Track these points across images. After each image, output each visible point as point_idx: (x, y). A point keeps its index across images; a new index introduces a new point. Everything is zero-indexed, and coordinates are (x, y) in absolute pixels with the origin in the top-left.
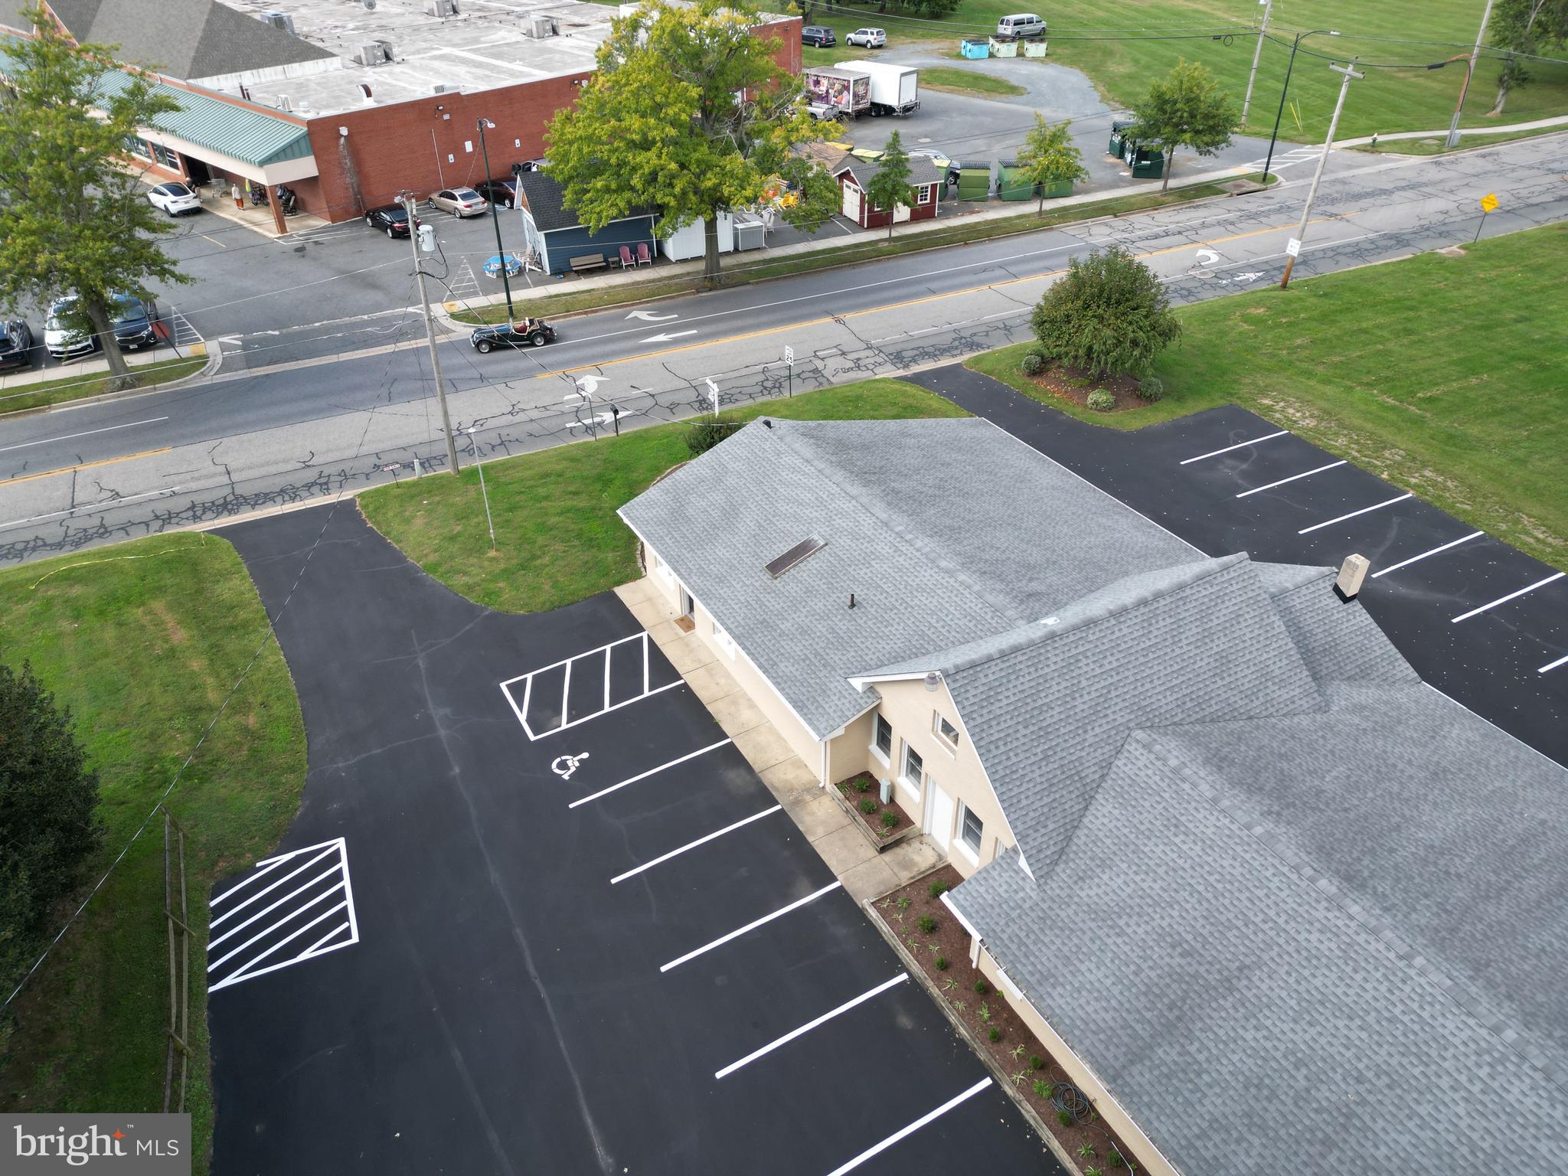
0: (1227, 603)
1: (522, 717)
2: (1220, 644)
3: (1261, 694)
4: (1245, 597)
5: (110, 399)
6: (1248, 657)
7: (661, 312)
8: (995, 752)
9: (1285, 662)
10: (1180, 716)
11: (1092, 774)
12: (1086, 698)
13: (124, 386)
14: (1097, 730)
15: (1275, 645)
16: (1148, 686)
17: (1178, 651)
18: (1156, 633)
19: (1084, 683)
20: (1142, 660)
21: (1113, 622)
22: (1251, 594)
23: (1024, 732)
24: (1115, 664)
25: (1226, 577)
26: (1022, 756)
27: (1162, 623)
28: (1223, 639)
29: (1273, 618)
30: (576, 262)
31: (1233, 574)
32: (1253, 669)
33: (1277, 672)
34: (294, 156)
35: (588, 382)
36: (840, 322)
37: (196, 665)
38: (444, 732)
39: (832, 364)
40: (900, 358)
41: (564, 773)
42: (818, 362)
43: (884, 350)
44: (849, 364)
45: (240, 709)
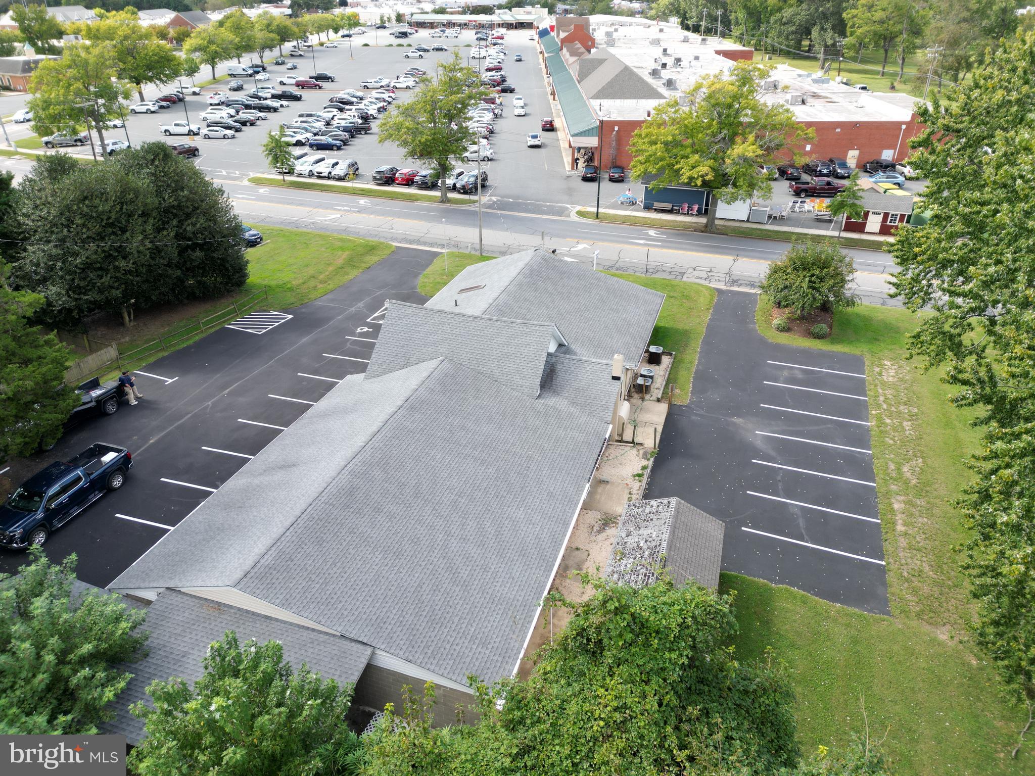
0: (528, 337)
1: (376, 315)
2: (510, 350)
3: (510, 376)
4: (538, 339)
5: (435, 205)
6: (518, 360)
7: (663, 233)
10: (466, 363)
11: (414, 360)
12: (436, 337)
13: (442, 202)
14: (429, 349)
15: (534, 363)
16: (464, 347)
17: (489, 343)
18: (485, 331)
19: (439, 332)
20: (470, 337)
21: (471, 319)
22: (542, 339)
23: (401, 334)
24: (458, 333)
25: (537, 328)
27: (491, 329)
28: (513, 349)
29: (543, 353)
30: (657, 205)
31: (541, 328)
32: (515, 365)
33: (525, 373)
34: (589, 136)
35: (581, 247)
36: (734, 260)
37: (331, 269)
38: (353, 309)
39: (696, 273)
40: (734, 282)
41: (359, 330)
42: (691, 270)
43: (733, 277)
44: (706, 276)
45: (322, 282)
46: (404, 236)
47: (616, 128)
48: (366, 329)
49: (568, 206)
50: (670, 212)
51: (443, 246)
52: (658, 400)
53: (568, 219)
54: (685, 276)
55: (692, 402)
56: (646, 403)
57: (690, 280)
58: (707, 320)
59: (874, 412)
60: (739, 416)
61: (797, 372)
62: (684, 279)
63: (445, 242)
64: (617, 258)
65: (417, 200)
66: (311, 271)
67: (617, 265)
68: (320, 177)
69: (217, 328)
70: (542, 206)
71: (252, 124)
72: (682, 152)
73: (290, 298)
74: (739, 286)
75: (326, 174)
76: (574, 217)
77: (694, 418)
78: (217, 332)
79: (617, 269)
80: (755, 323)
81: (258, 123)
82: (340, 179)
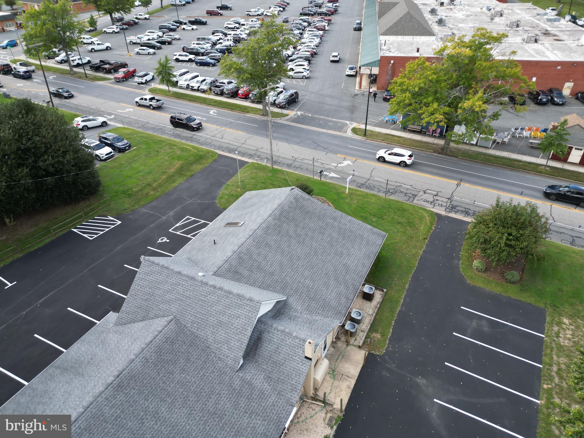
0: (239, 310)
1: (177, 225)
2: (225, 319)
3: (220, 345)
4: (247, 314)
6: (228, 331)
8: (136, 287)
9: (238, 344)
10: (189, 325)
11: (151, 315)
12: (171, 296)
14: (164, 306)
15: (240, 336)
16: (190, 309)
17: (209, 309)
18: (208, 298)
19: (174, 292)
20: (196, 301)
21: (200, 284)
22: (250, 315)
23: (147, 289)
24: (187, 295)
25: (248, 303)
26: (141, 294)
27: (213, 297)
28: (226, 319)
29: (249, 328)
30: (410, 127)
31: (251, 304)
32: (226, 336)
33: (232, 344)
35: (346, 163)
36: (458, 185)
37: (164, 177)
38: (164, 218)
39: (425, 196)
40: (453, 208)
41: (160, 241)
42: (422, 193)
43: (453, 203)
44: (431, 200)
45: (155, 189)
46: (227, 145)
47: (392, 62)
48: (165, 240)
49: (348, 122)
50: (420, 132)
51: (251, 156)
52: (360, 347)
53: (344, 135)
54: (417, 198)
55: (387, 353)
56: (349, 348)
57: (419, 202)
58: (421, 252)
59: (545, 386)
60: (423, 376)
61: (484, 323)
62: (415, 201)
63: (253, 152)
64: (368, 176)
65: (248, 112)
66: (150, 178)
67: (367, 184)
68: (193, 89)
69: (65, 232)
70: (331, 121)
71: (170, 43)
72: (425, 100)
73: (126, 204)
74: (456, 212)
75: (196, 88)
76: (349, 134)
77: (384, 373)
78: (64, 235)
79: (367, 188)
80: (459, 259)
81: (174, 42)
82: (204, 92)
